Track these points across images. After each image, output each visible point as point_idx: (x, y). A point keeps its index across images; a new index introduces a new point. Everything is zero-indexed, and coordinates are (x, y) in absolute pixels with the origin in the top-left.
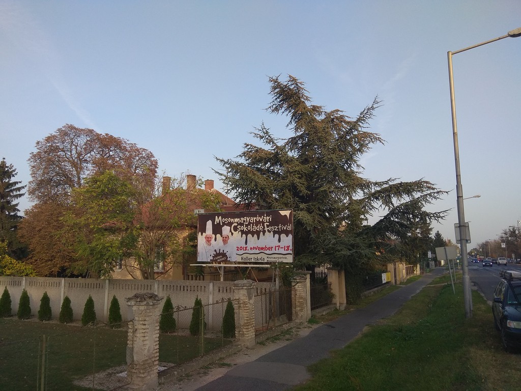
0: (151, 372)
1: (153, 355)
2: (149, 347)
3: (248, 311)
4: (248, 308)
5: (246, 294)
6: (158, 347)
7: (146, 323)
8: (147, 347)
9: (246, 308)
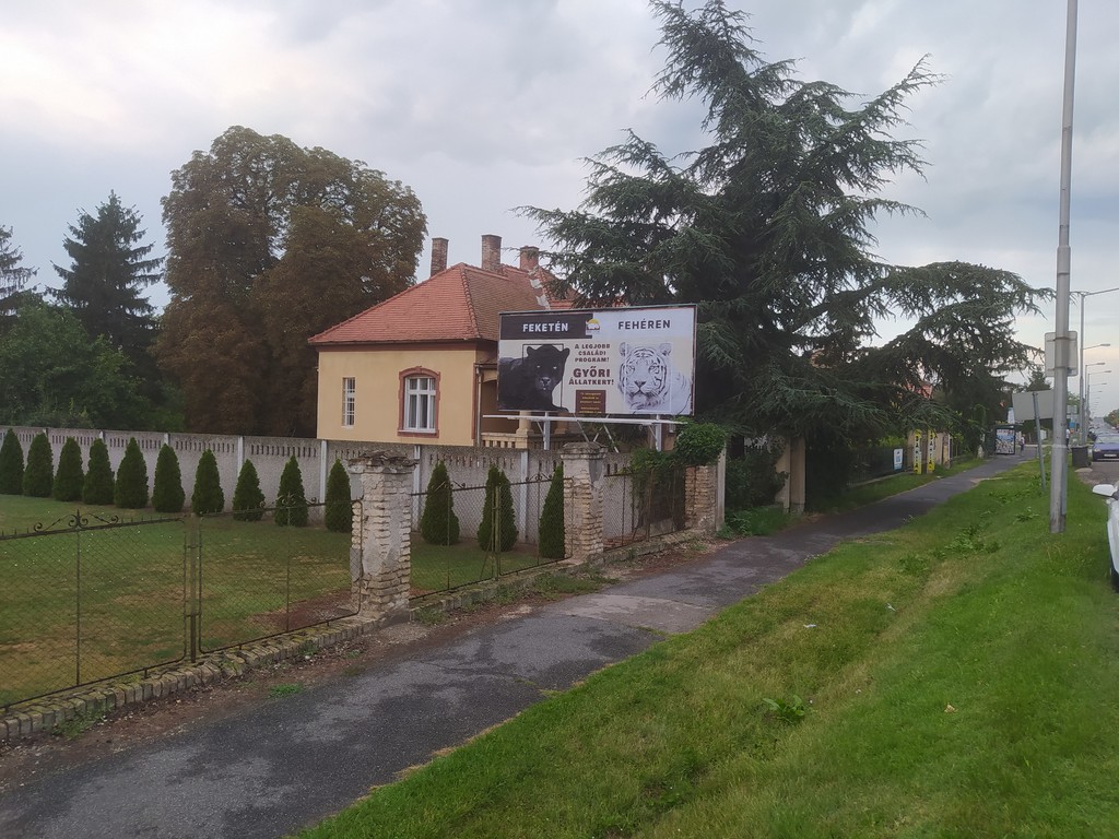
0: (396, 596)
1: (400, 566)
2: (391, 550)
3: (590, 501)
4: (589, 496)
5: (587, 468)
6: (408, 551)
8: (388, 550)
9: (585, 496)
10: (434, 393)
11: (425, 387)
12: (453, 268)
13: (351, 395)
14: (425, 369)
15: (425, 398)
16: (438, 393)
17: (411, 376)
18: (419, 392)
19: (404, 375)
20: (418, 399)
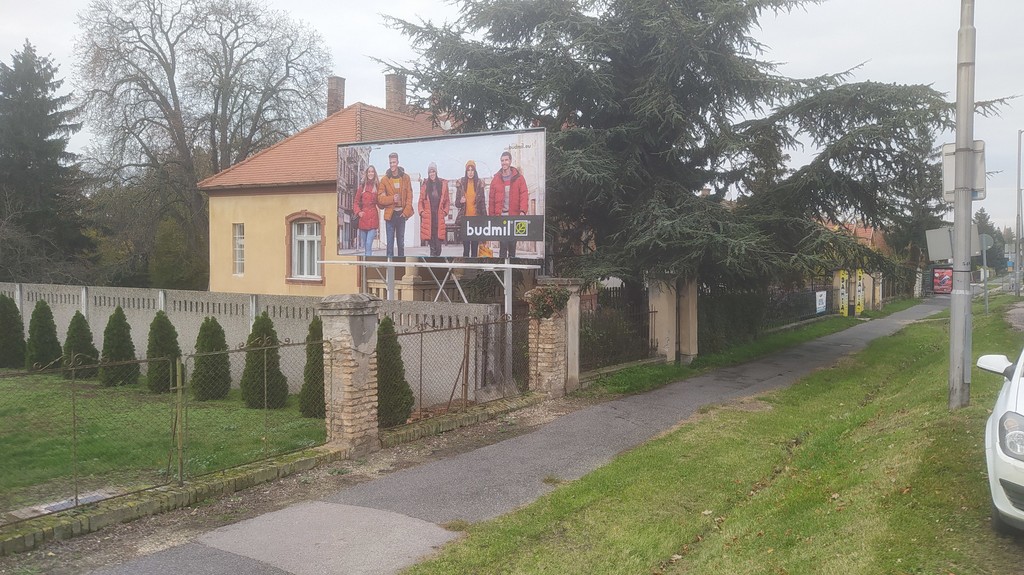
3: (352, 370)
4: (352, 364)
5: (348, 328)
9: (347, 364)
10: (319, 238)
11: (311, 233)
12: (349, 108)
13: (241, 242)
14: (312, 214)
15: (311, 243)
16: (323, 237)
17: (298, 221)
18: (306, 237)
19: (291, 219)
20: (306, 243)
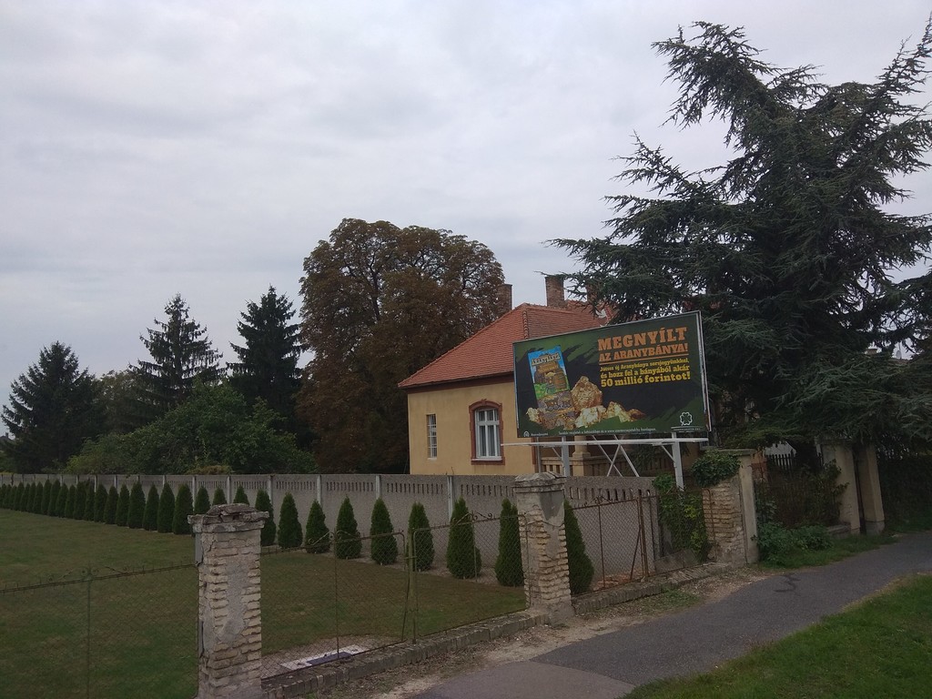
0: (241, 677)
1: (244, 640)
2: (230, 623)
3: (545, 541)
4: (545, 535)
5: (538, 503)
6: (258, 621)
7: (218, 570)
8: (224, 622)
9: (540, 535)
10: (498, 423)
11: (491, 418)
12: (516, 309)
13: (433, 430)
14: (490, 402)
16: (501, 422)
17: (480, 409)
18: (486, 423)
19: (473, 408)
20: (486, 427)
